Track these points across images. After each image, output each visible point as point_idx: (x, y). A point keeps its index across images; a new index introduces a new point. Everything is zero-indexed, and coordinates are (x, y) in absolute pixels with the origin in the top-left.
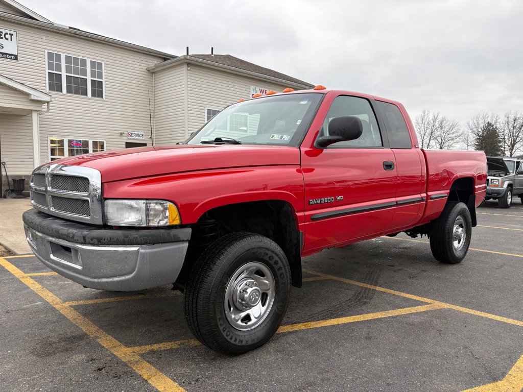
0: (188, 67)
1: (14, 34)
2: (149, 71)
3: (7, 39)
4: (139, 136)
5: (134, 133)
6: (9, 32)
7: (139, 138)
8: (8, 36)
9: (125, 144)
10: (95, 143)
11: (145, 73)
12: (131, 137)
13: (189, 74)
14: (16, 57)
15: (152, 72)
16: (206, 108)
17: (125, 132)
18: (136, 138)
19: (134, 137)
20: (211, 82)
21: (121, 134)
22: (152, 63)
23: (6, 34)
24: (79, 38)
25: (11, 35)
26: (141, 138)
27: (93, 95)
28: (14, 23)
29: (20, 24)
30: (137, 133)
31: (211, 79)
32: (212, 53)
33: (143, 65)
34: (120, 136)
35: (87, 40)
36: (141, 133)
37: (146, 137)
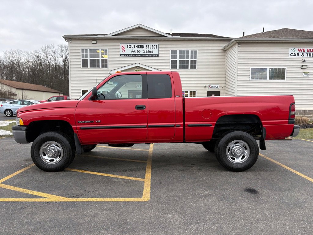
0: (239, 45)
1: (158, 45)
2: (223, 50)
3: (155, 48)
4: (216, 87)
5: (212, 85)
6: (156, 45)
7: (216, 88)
8: (155, 47)
9: (207, 92)
10: (191, 93)
11: (221, 52)
12: (211, 88)
13: (239, 49)
14: (158, 56)
15: (225, 50)
16: (251, 68)
17: (207, 86)
18: (214, 88)
19: (213, 88)
20: (256, 51)
21: (205, 87)
22: (224, 45)
23: (155, 46)
24: (186, 40)
25: (156, 46)
26: (217, 88)
27: (191, 68)
28: (158, 40)
29: (160, 40)
30: (214, 85)
31: (256, 49)
32: (263, 32)
33: (219, 47)
34: (204, 88)
35: (190, 40)
36: (217, 85)
37: (220, 87)
